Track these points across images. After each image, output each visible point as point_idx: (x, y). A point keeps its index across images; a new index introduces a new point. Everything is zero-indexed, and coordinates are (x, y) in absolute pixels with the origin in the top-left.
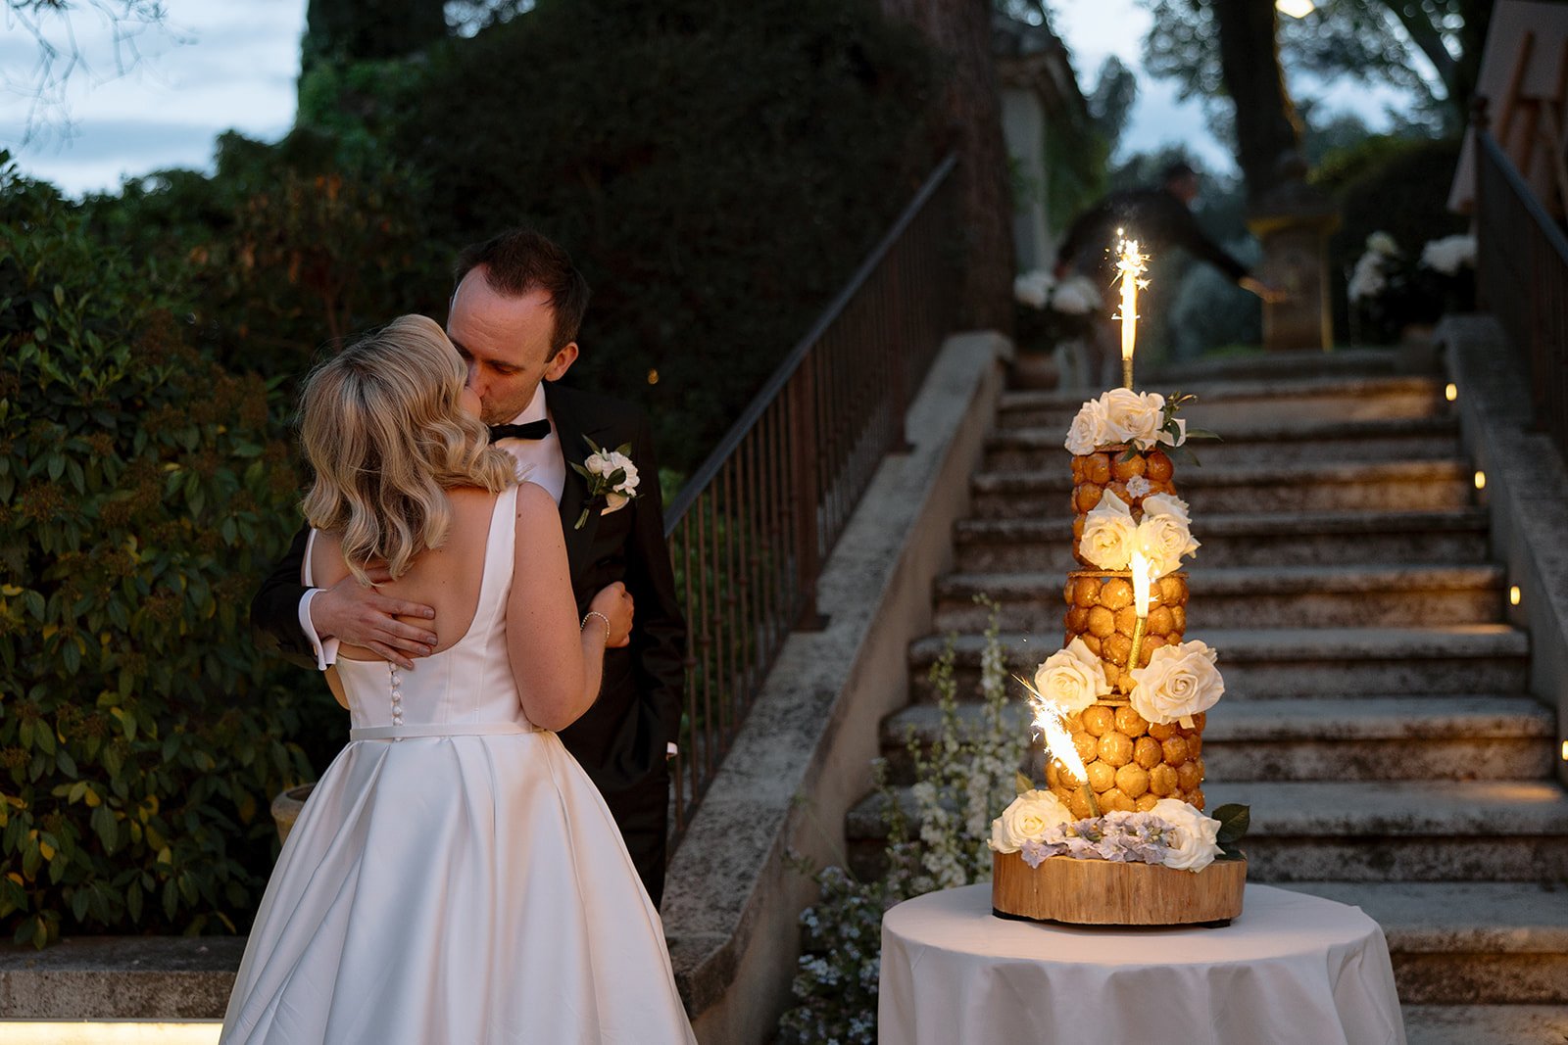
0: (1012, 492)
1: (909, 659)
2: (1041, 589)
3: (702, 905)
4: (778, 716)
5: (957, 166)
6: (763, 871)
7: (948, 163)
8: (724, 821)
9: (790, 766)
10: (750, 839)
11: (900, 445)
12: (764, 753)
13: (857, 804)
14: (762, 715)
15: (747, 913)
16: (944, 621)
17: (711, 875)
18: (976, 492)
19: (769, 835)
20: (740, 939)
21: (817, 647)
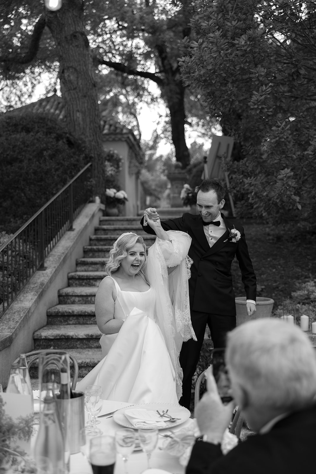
0: (99, 240)
1: (68, 277)
2: (100, 262)
3: (7, 328)
4: (31, 289)
5: (91, 165)
6: (21, 321)
7: (89, 164)
8: (15, 310)
9: (32, 299)
10: (20, 314)
11: (71, 229)
12: (26, 297)
13: (50, 308)
14: (28, 288)
15: (16, 329)
16: (79, 268)
17: (10, 322)
18: (91, 240)
19: (24, 313)
20: (14, 335)
21: (43, 274)
